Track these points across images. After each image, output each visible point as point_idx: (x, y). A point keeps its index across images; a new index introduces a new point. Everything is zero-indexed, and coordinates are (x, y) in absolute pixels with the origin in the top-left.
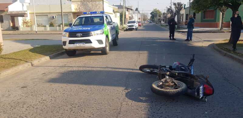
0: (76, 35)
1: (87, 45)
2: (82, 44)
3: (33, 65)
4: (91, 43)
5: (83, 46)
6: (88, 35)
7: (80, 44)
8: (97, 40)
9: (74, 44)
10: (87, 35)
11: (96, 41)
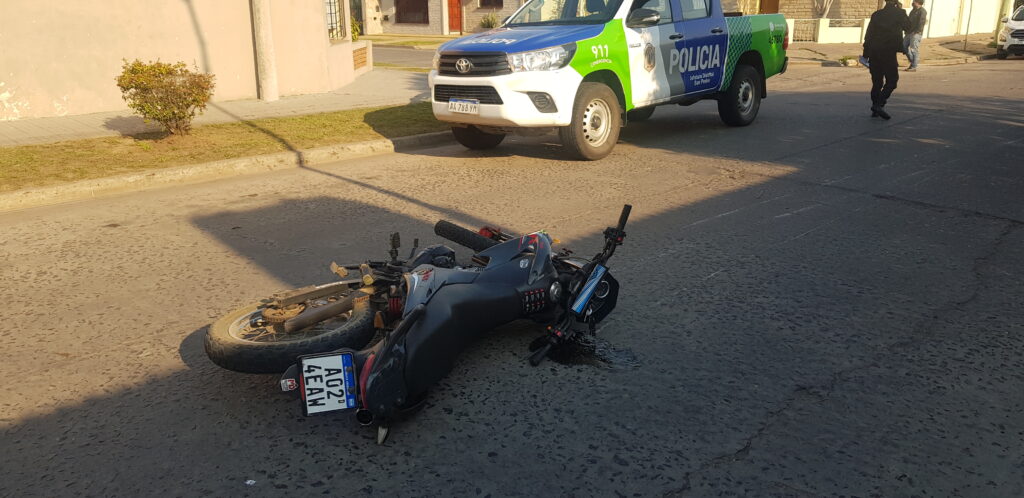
0: (454, 65)
1: (486, 111)
2: (470, 104)
3: (305, 165)
4: (499, 102)
5: (474, 112)
6: (494, 68)
7: (465, 104)
8: (529, 93)
9: (448, 101)
10: (488, 69)
11: (527, 96)
